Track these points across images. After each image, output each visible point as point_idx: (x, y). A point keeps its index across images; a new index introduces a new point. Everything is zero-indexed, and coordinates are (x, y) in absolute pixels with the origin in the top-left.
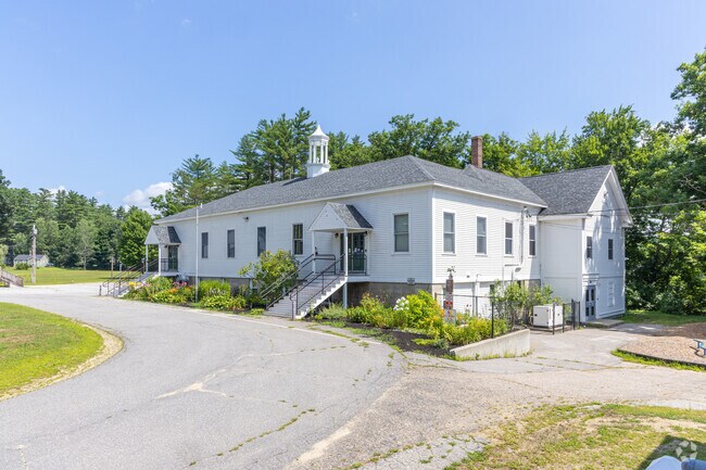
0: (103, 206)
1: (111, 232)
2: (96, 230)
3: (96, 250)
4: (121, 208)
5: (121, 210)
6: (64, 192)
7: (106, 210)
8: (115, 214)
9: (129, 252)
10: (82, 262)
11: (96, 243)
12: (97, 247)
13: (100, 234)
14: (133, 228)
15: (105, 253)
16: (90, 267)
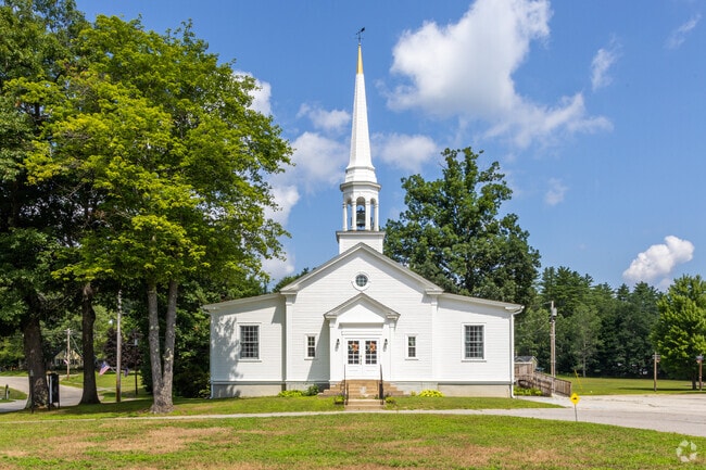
0: (600, 286)
1: (618, 322)
2: (599, 320)
3: (598, 347)
4: (624, 287)
5: (623, 290)
6: (552, 269)
7: (604, 290)
8: (615, 296)
9: (672, 346)
10: (581, 366)
11: (600, 338)
12: (601, 343)
13: (603, 323)
14: (679, 306)
15: (612, 352)
16: (591, 372)
